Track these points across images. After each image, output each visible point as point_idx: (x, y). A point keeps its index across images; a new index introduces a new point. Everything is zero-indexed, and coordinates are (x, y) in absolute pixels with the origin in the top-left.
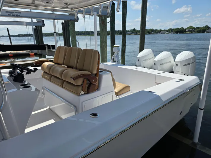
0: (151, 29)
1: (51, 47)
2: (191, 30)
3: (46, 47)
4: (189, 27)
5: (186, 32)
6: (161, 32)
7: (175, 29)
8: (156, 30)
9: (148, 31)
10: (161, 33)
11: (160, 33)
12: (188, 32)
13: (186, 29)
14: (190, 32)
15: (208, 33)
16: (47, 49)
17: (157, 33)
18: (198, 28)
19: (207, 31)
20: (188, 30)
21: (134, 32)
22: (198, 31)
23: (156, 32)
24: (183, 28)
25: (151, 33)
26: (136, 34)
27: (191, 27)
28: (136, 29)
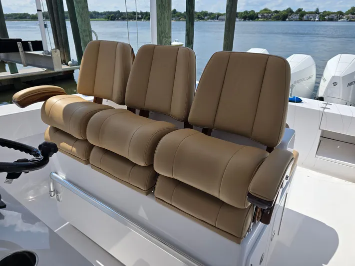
0: (202, 12)
1: (31, 45)
2: (265, 15)
3: (19, 46)
4: (263, 10)
5: (258, 18)
6: (220, 17)
7: (242, 13)
8: (212, 13)
9: (199, 15)
10: (220, 20)
11: (218, 19)
12: (262, 18)
13: (258, 14)
14: (265, 18)
15: (292, 21)
16: (21, 49)
17: (213, 19)
18: (276, 12)
19: (290, 17)
20: (262, 16)
21: (174, 17)
22: (276, 17)
23: (212, 17)
24: (253, 11)
25: (203, 19)
26: (179, 20)
27: (266, 10)
28: (177, 11)
